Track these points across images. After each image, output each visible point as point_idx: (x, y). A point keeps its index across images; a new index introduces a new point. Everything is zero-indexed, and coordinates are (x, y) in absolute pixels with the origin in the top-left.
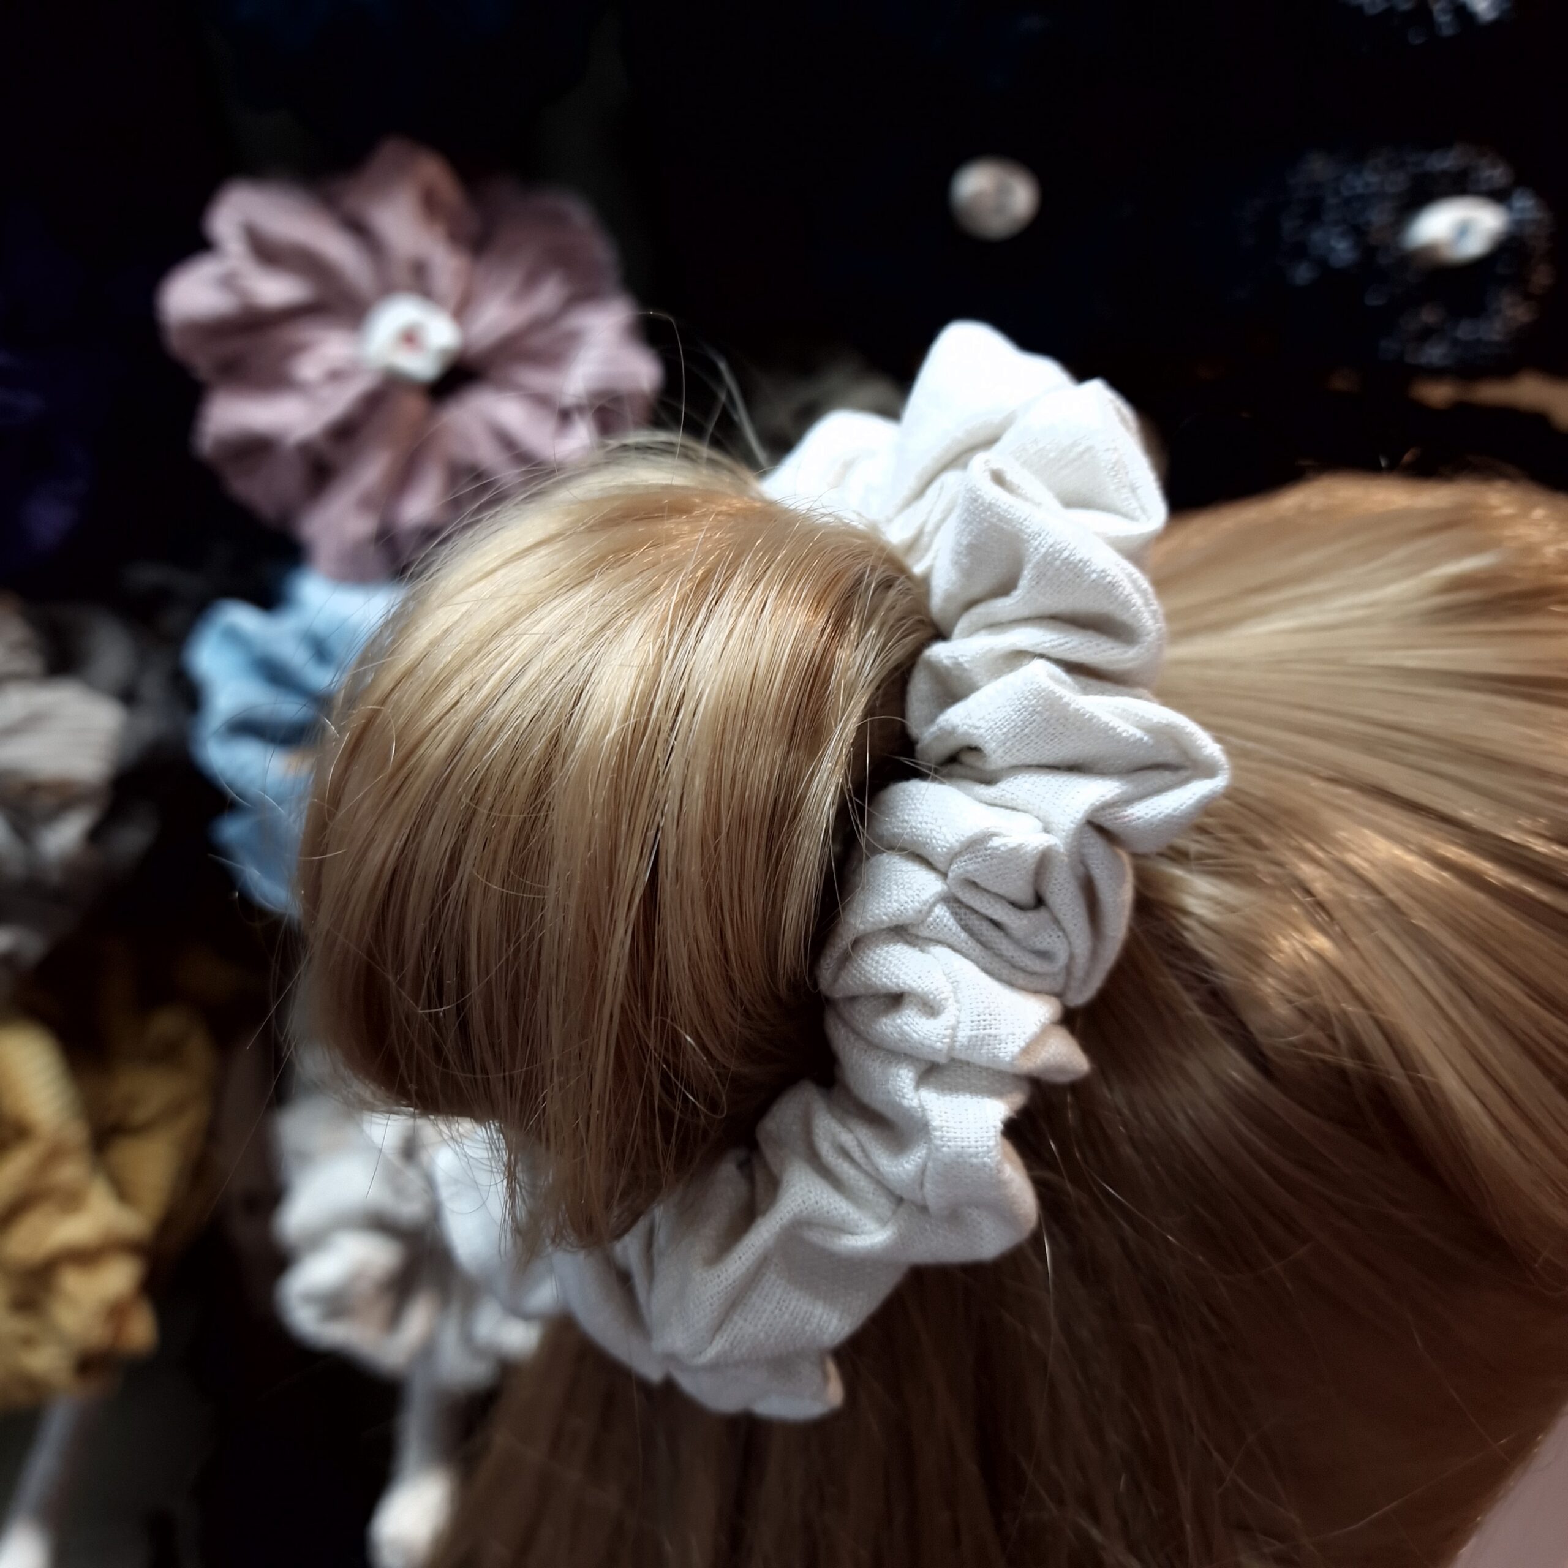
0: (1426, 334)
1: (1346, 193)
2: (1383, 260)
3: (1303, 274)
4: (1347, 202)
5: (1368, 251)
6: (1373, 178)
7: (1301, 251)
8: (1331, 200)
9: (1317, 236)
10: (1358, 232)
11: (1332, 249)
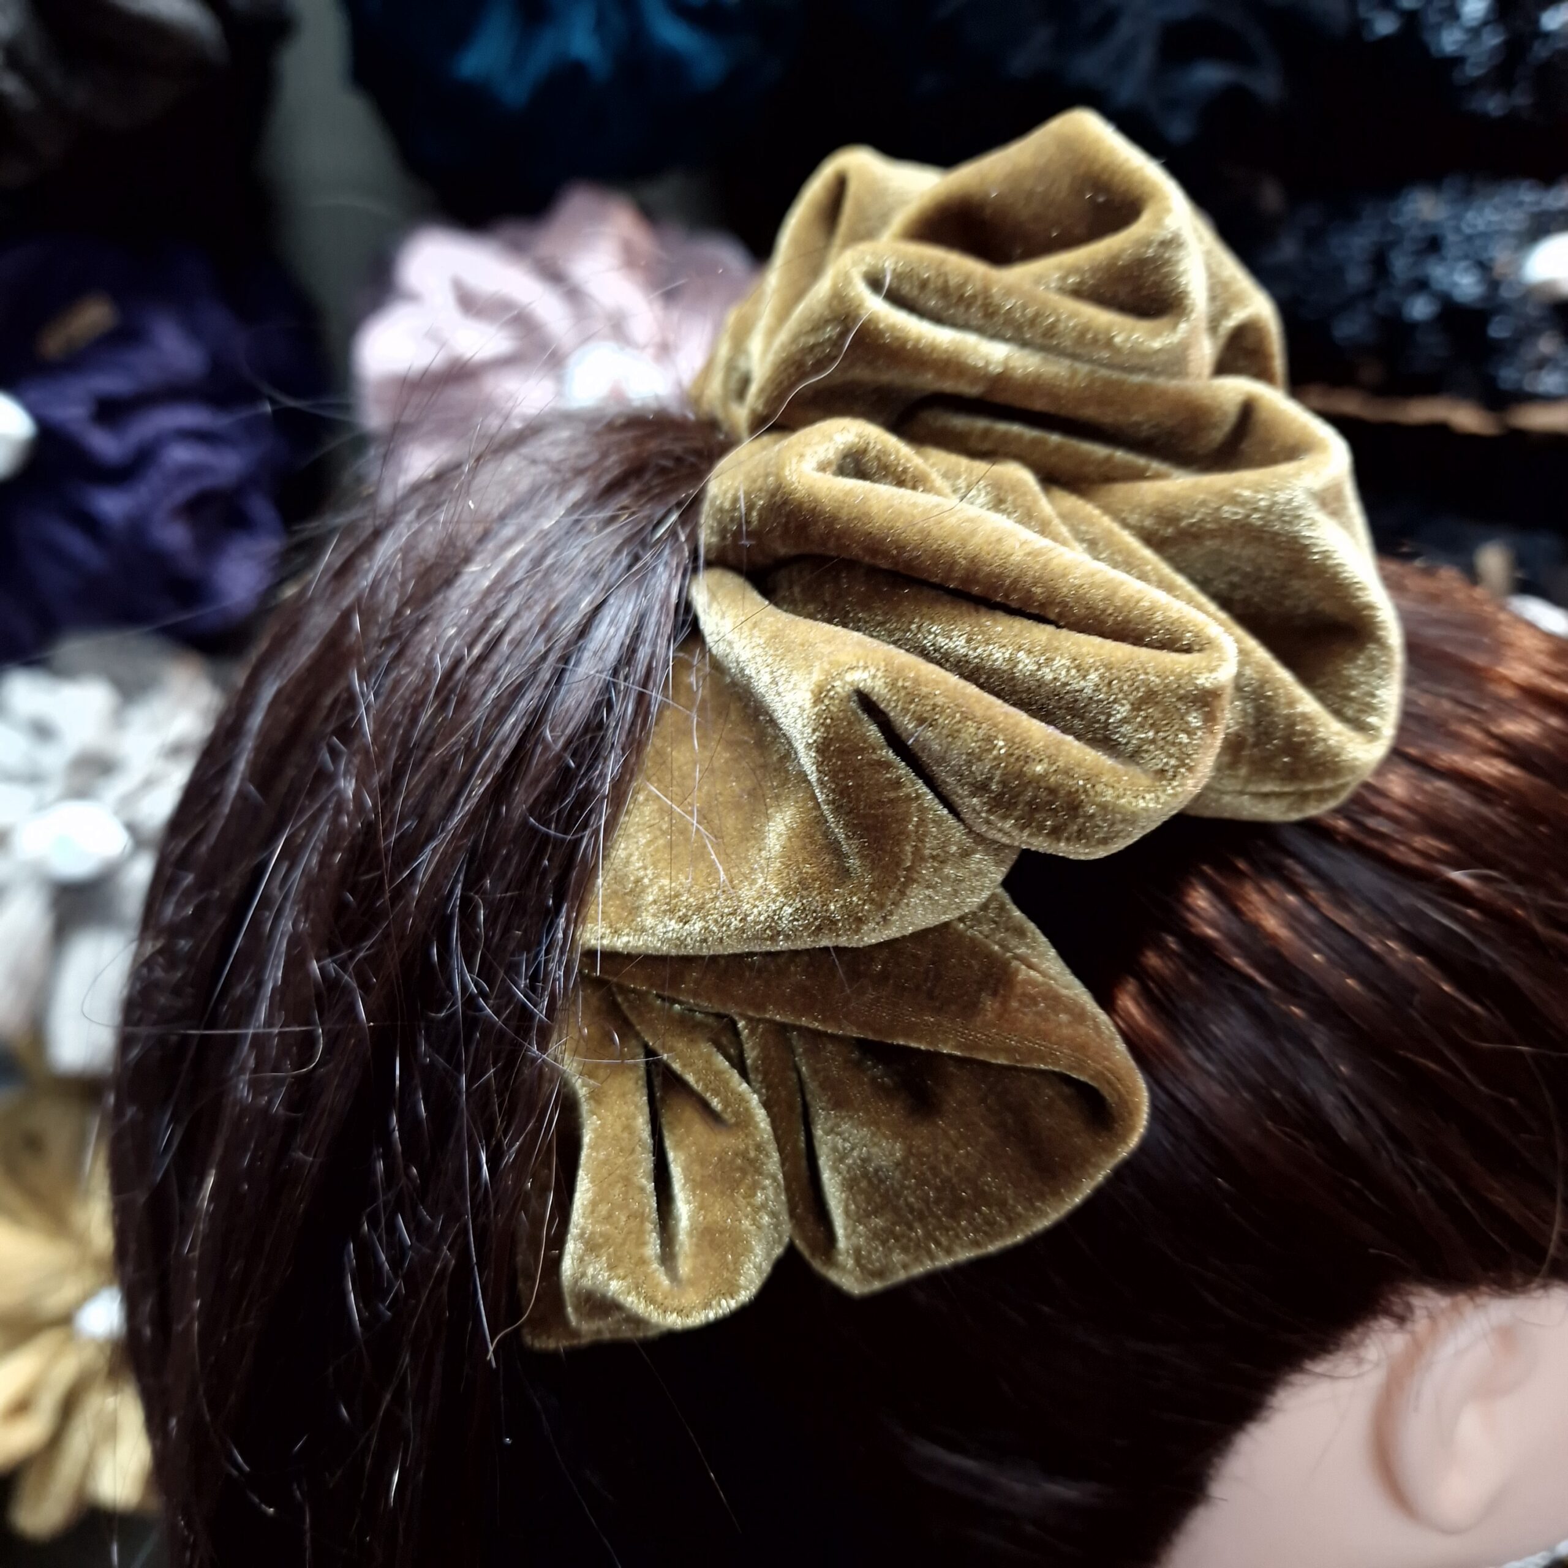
0: (1542, 363)
1: (1468, 231)
2: (1505, 293)
3: (1420, 309)
4: (1470, 238)
5: (1493, 284)
6: (1495, 217)
7: (1421, 285)
8: (1451, 238)
9: (1436, 272)
10: (1484, 267)
11: (1456, 284)
